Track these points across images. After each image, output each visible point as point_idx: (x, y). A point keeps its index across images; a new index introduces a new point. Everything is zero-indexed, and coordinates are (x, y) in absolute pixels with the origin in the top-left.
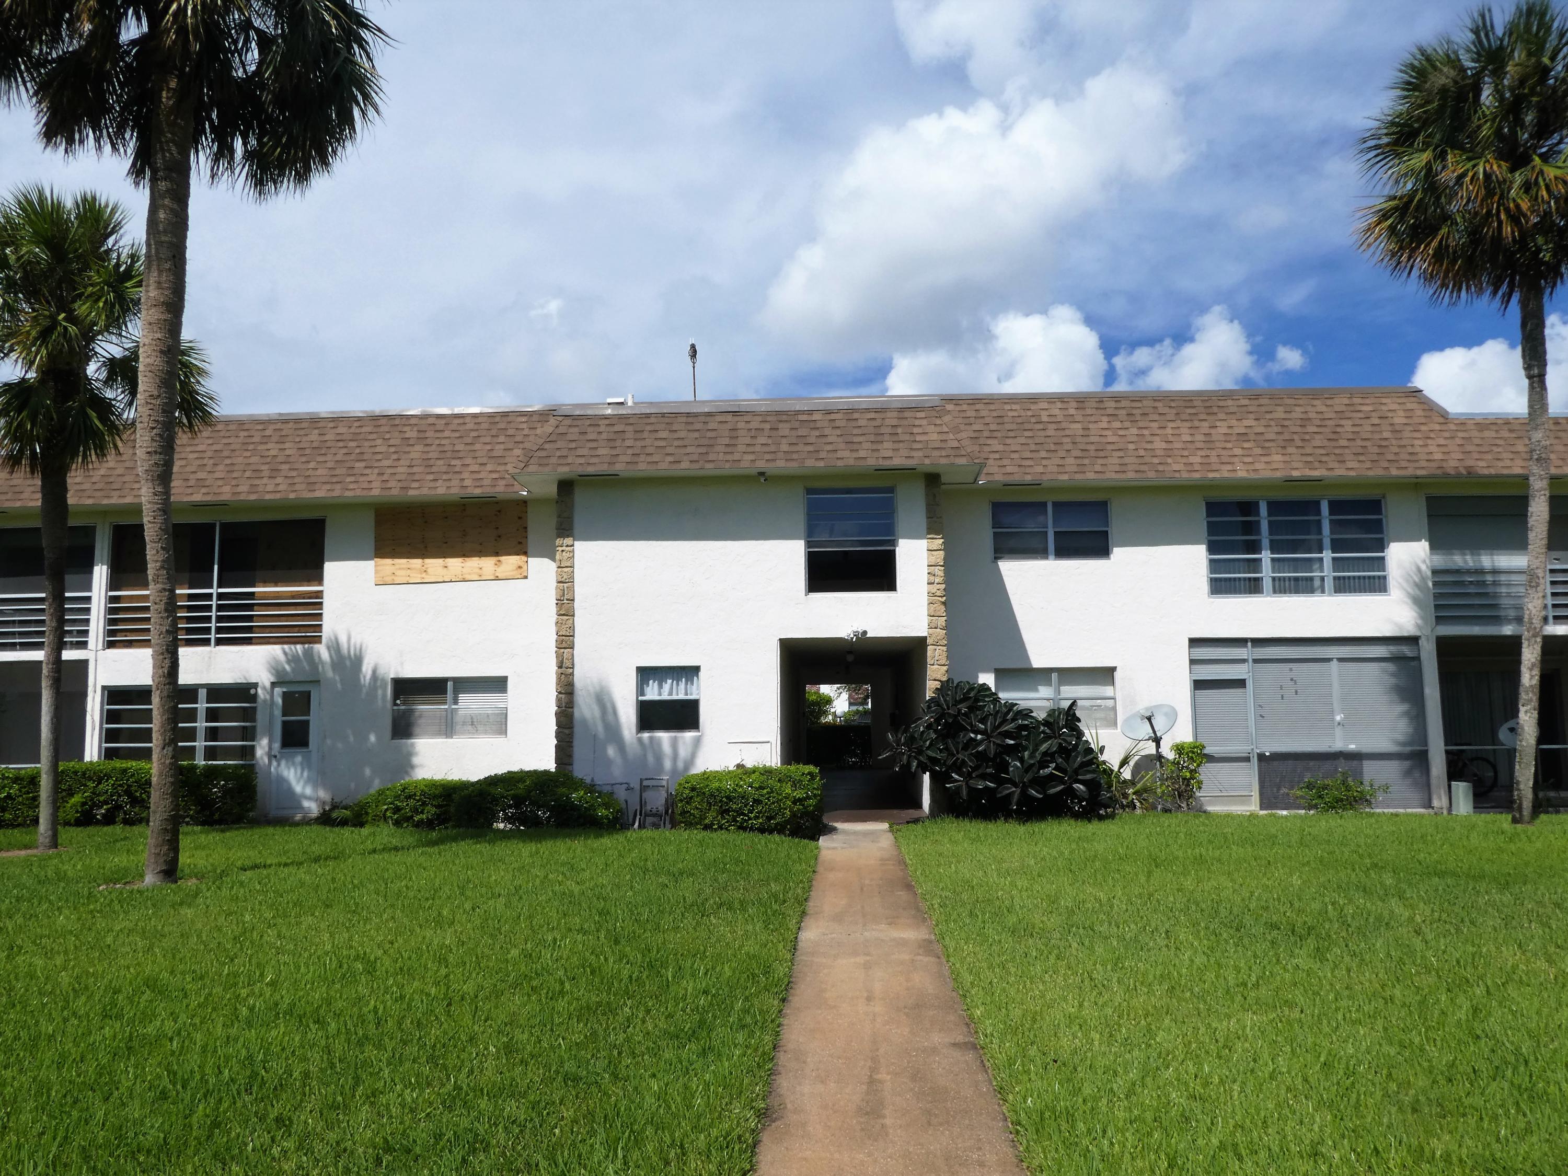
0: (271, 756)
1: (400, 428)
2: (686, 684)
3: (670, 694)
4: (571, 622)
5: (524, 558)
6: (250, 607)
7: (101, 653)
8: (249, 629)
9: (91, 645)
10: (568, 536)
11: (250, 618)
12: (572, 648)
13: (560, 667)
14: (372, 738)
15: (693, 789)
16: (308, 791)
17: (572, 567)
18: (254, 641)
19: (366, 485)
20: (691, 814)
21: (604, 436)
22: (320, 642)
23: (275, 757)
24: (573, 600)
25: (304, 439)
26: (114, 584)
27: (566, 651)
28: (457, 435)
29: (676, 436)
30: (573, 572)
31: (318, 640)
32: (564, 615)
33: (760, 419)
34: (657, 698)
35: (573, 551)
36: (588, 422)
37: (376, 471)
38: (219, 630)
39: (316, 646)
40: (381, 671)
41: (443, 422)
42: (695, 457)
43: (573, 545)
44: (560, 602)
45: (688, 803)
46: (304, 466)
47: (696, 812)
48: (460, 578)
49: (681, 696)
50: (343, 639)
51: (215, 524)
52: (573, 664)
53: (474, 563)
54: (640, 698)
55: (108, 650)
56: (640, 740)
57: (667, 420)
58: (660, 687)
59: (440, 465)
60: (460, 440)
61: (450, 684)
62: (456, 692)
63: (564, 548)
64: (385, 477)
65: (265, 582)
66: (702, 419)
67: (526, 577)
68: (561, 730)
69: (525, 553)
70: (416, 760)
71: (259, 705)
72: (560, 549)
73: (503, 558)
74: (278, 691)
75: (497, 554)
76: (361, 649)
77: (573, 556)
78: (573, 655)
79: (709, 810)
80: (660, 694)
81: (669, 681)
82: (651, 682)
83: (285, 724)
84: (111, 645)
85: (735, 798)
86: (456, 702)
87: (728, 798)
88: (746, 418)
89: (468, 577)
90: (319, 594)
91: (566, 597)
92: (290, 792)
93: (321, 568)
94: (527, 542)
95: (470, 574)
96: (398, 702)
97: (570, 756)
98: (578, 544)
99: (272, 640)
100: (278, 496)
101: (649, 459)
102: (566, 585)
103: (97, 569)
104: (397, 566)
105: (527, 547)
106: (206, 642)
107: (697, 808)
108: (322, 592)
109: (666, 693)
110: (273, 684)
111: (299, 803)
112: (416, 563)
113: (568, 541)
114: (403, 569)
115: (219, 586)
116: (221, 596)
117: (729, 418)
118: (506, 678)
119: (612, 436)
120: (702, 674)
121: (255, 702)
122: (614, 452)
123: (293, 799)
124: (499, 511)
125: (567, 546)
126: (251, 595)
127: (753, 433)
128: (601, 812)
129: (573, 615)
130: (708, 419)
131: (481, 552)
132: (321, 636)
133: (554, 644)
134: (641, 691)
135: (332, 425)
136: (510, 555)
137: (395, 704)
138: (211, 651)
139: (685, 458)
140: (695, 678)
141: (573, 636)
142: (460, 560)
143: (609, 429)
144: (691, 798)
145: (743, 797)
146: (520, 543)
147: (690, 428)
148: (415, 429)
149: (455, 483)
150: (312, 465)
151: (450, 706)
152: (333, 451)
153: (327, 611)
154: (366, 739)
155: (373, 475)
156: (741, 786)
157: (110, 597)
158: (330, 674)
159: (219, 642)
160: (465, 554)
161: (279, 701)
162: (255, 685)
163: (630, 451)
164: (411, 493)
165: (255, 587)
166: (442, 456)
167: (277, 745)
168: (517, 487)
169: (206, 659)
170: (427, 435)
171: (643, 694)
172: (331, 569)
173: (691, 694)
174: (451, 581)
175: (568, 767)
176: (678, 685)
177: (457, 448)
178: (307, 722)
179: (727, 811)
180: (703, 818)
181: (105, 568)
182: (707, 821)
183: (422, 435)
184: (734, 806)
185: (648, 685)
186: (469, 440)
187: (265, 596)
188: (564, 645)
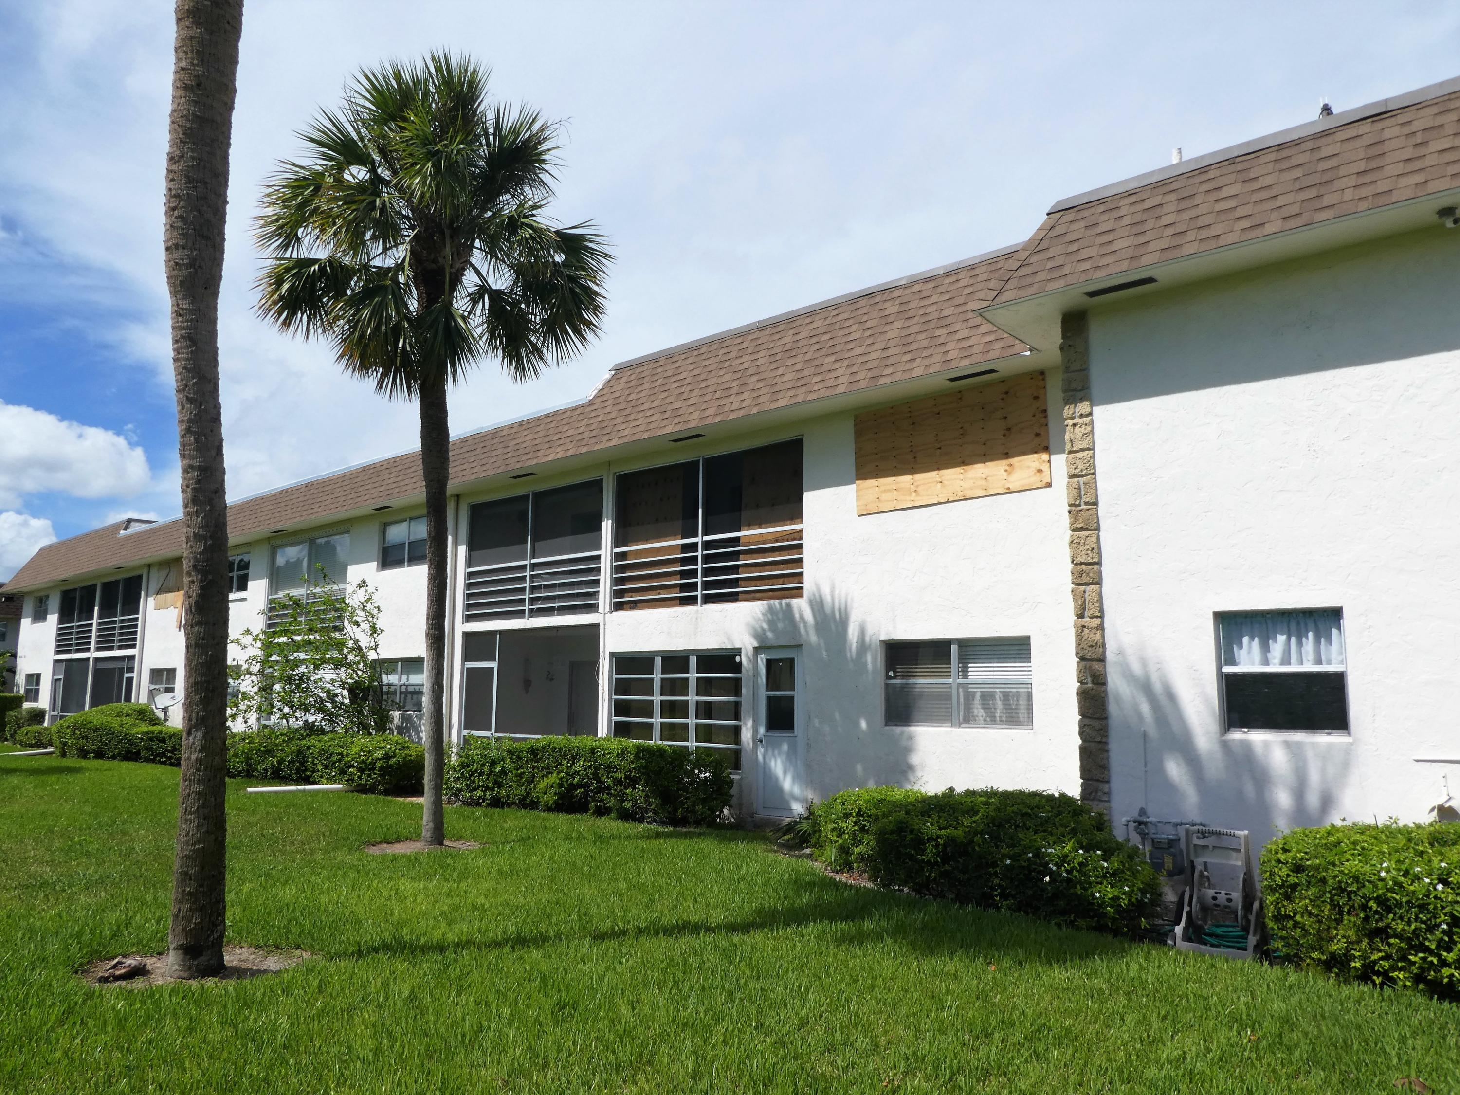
0: (757, 741)
1: (880, 306)
2: (1317, 641)
3: (1286, 661)
4: (1094, 539)
5: (1045, 456)
6: (735, 556)
7: (609, 614)
8: (735, 583)
9: (601, 609)
10: (1082, 400)
11: (735, 569)
12: (1099, 583)
13: (1081, 616)
14: (863, 724)
15: (1298, 868)
16: (797, 790)
17: (1092, 449)
18: (740, 596)
19: (831, 383)
20: (1296, 925)
21: (1126, 221)
22: (801, 596)
23: (761, 741)
24: (1096, 503)
25: (779, 343)
26: (620, 539)
27: (1088, 588)
28: (947, 296)
29: (1256, 185)
30: (1093, 457)
31: (798, 592)
32: (1081, 529)
33: (1435, 110)
34: (1257, 668)
35: (1092, 423)
36: (1102, 208)
37: (846, 363)
38: (707, 585)
39: (795, 602)
40: (870, 631)
41: (930, 285)
42: (1295, 209)
43: (1090, 414)
44: (1074, 510)
45: (1288, 897)
46: (772, 374)
47: (1307, 921)
48: (960, 495)
49: (1309, 667)
50: (826, 591)
51: (699, 461)
52: (1102, 611)
53: (979, 471)
54: (1227, 669)
55: (615, 613)
56: (1225, 746)
57: (1239, 167)
58: (1265, 648)
59: (922, 340)
60: (950, 303)
61: (954, 648)
62: (964, 660)
63: (1075, 421)
64: (854, 369)
65: (750, 525)
66: (1310, 145)
67: (1049, 485)
68: (1087, 721)
69: (1046, 449)
70: (915, 759)
71: (743, 675)
72: (1071, 422)
73: (1015, 461)
74: (762, 659)
75: (1007, 455)
76: (846, 602)
77: (1092, 431)
78: (1100, 595)
79: (1339, 921)
80: (1266, 662)
81: (1282, 638)
82: (1246, 640)
83: (769, 699)
84: (618, 607)
85: (1399, 905)
86: (965, 675)
87: (1382, 901)
88: (1401, 119)
89: (969, 494)
90: (799, 534)
91: (1083, 500)
92: (779, 790)
93: (799, 500)
94: (1047, 432)
95: (971, 489)
96: (891, 674)
97: (1104, 767)
98: (1099, 412)
99: (757, 595)
100: (741, 413)
101: (1205, 234)
102: (1082, 480)
103: (604, 524)
104: (882, 488)
105: (1048, 438)
106: (692, 601)
107: (1310, 914)
108: (802, 531)
109: (1277, 661)
110: (757, 650)
111: (788, 803)
112: (906, 479)
113: (1083, 407)
114: (889, 490)
115: (705, 533)
116: (707, 545)
117: (1365, 127)
118: (1028, 638)
119: (1138, 218)
120: (1347, 621)
121: (740, 672)
122: (1141, 239)
123: (781, 800)
124: (1007, 393)
125: (1082, 416)
126: (736, 541)
127: (1419, 138)
128: (1105, 892)
129: (1098, 529)
130: (1319, 143)
131: (985, 456)
132: (802, 588)
133: (1069, 578)
134: (1226, 654)
135: (808, 320)
136: (1024, 453)
137: (888, 677)
138: (697, 611)
139: (1275, 215)
140: (1335, 631)
141: (1099, 563)
142: (959, 470)
143: (1133, 209)
144: (1294, 887)
145: (1423, 907)
146: (1038, 435)
147: (1285, 165)
148: (897, 302)
149: (937, 358)
150: (780, 371)
151: (955, 680)
152: (804, 350)
153: (808, 555)
154: (858, 725)
155: (842, 370)
156: (1418, 878)
157: (617, 554)
158: (813, 638)
159: (708, 600)
160: (964, 462)
161: (763, 670)
162: (738, 651)
163: (1169, 231)
164: (882, 381)
165: (739, 531)
166: (925, 327)
167: (762, 730)
168: (1019, 347)
169: (694, 620)
170: (912, 305)
171: (1232, 662)
172: (811, 499)
173: (1329, 662)
174: (948, 502)
175: (1101, 786)
176: (1300, 644)
177: (945, 313)
178: (792, 698)
179: (1383, 933)
180: (1322, 939)
181: (610, 522)
182: (1334, 947)
183: (904, 308)
184: (1400, 926)
185: (1241, 646)
186: (961, 300)
187: (751, 540)
188: (1085, 579)
